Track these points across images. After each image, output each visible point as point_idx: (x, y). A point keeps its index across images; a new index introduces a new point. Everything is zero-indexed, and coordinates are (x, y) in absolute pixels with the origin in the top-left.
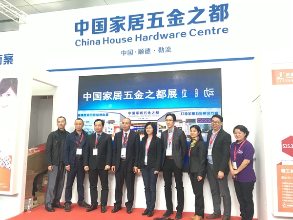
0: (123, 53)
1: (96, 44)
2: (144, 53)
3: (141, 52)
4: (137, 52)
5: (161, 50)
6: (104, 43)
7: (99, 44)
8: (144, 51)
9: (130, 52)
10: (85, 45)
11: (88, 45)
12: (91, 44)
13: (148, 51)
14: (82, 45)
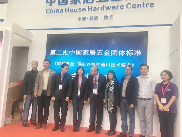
0: (79, 19)
1: (60, 12)
2: (94, 19)
3: (91, 18)
4: (89, 18)
5: (105, 18)
6: (66, 12)
7: (63, 12)
8: (94, 18)
9: (84, 19)
10: (53, 12)
11: (55, 12)
12: (56, 12)
13: (96, 18)
14: (51, 12)
